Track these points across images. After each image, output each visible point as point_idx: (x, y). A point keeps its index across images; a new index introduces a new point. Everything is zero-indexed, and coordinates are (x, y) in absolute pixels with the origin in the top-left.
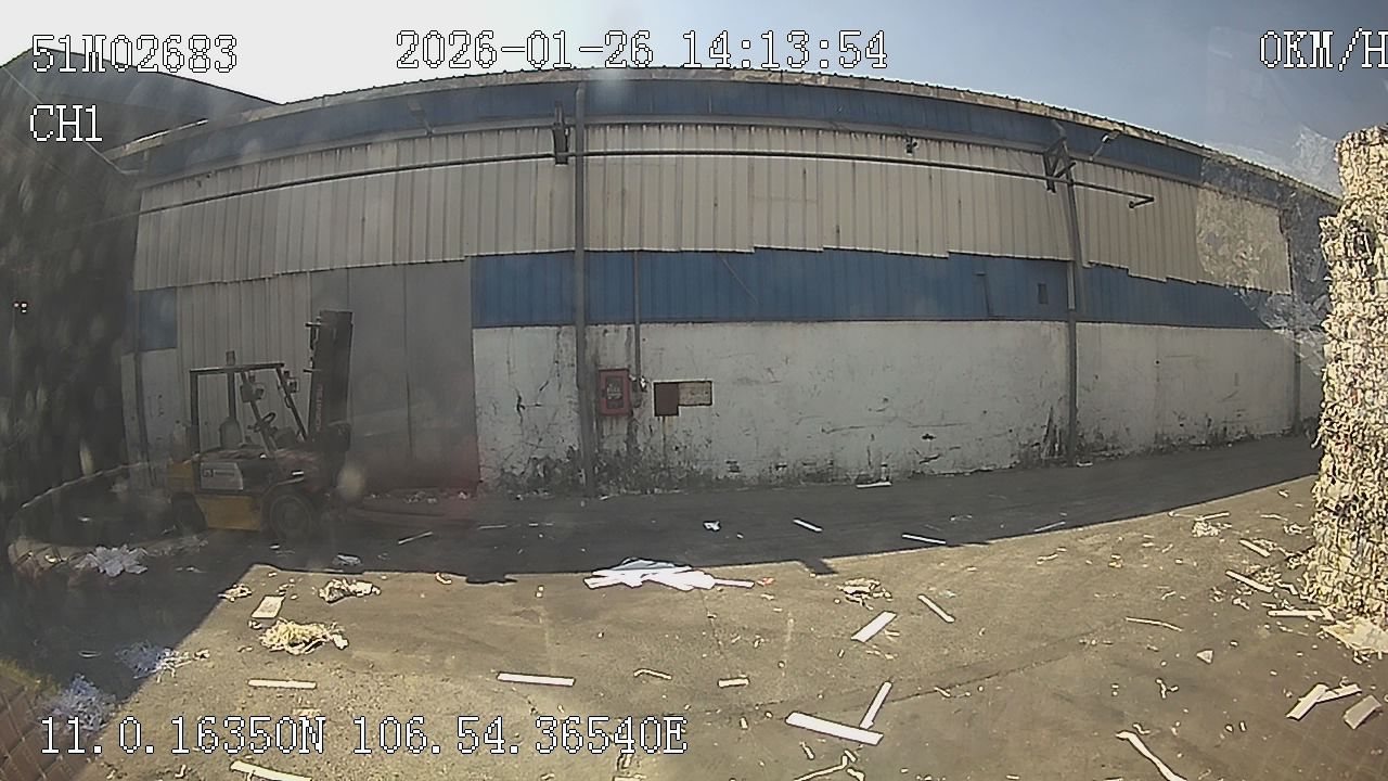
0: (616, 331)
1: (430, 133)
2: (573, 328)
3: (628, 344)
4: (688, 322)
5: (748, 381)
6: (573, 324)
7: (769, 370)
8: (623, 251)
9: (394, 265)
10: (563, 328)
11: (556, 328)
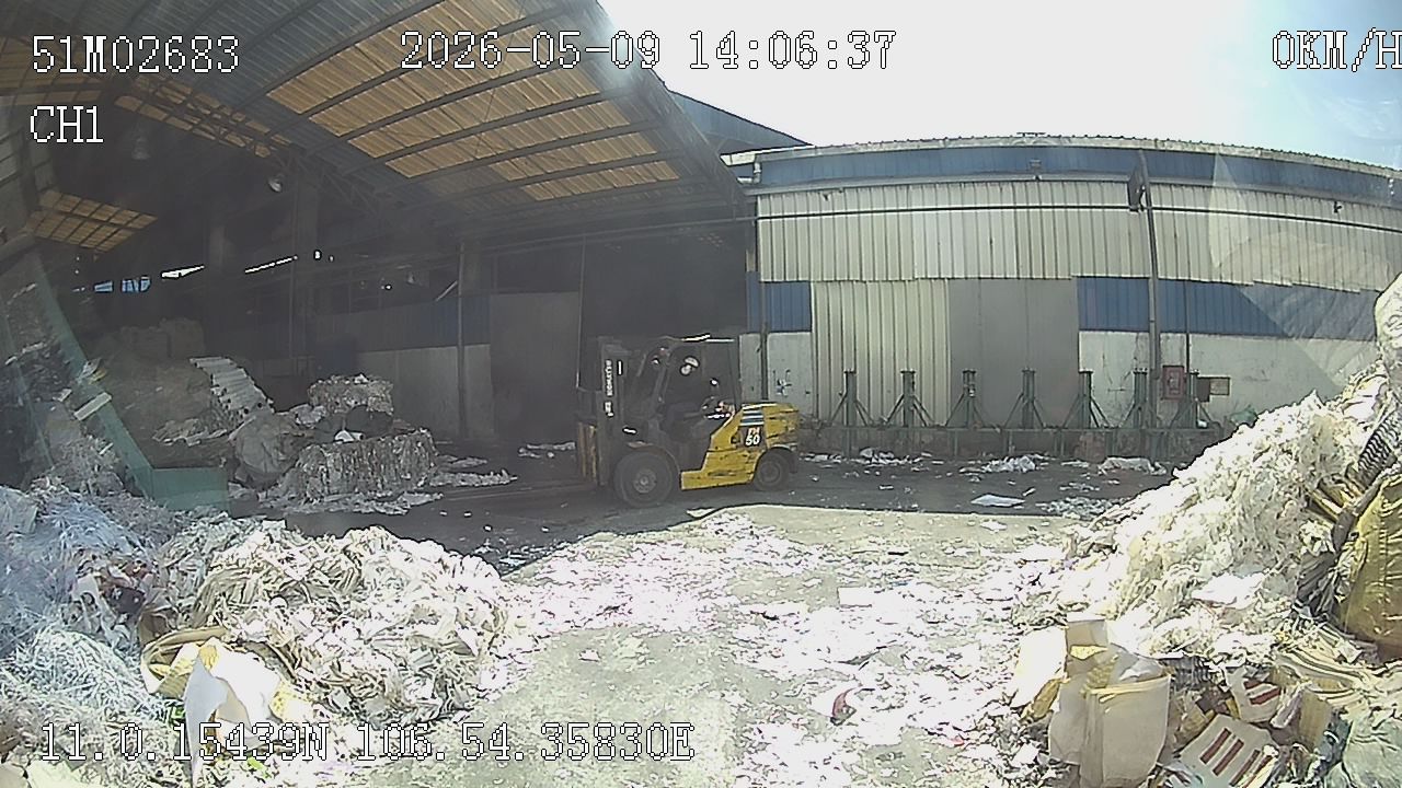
0: (1173, 338)
1: (1037, 178)
2: (1147, 334)
3: (1181, 350)
4: (1215, 334)
5: (1250, 379)
6: (1148, 331)
7: (1263, 372)
8: (1178, 280)
9: (1019, 278)
10: (1141, 334)
11: (1135, 334)
